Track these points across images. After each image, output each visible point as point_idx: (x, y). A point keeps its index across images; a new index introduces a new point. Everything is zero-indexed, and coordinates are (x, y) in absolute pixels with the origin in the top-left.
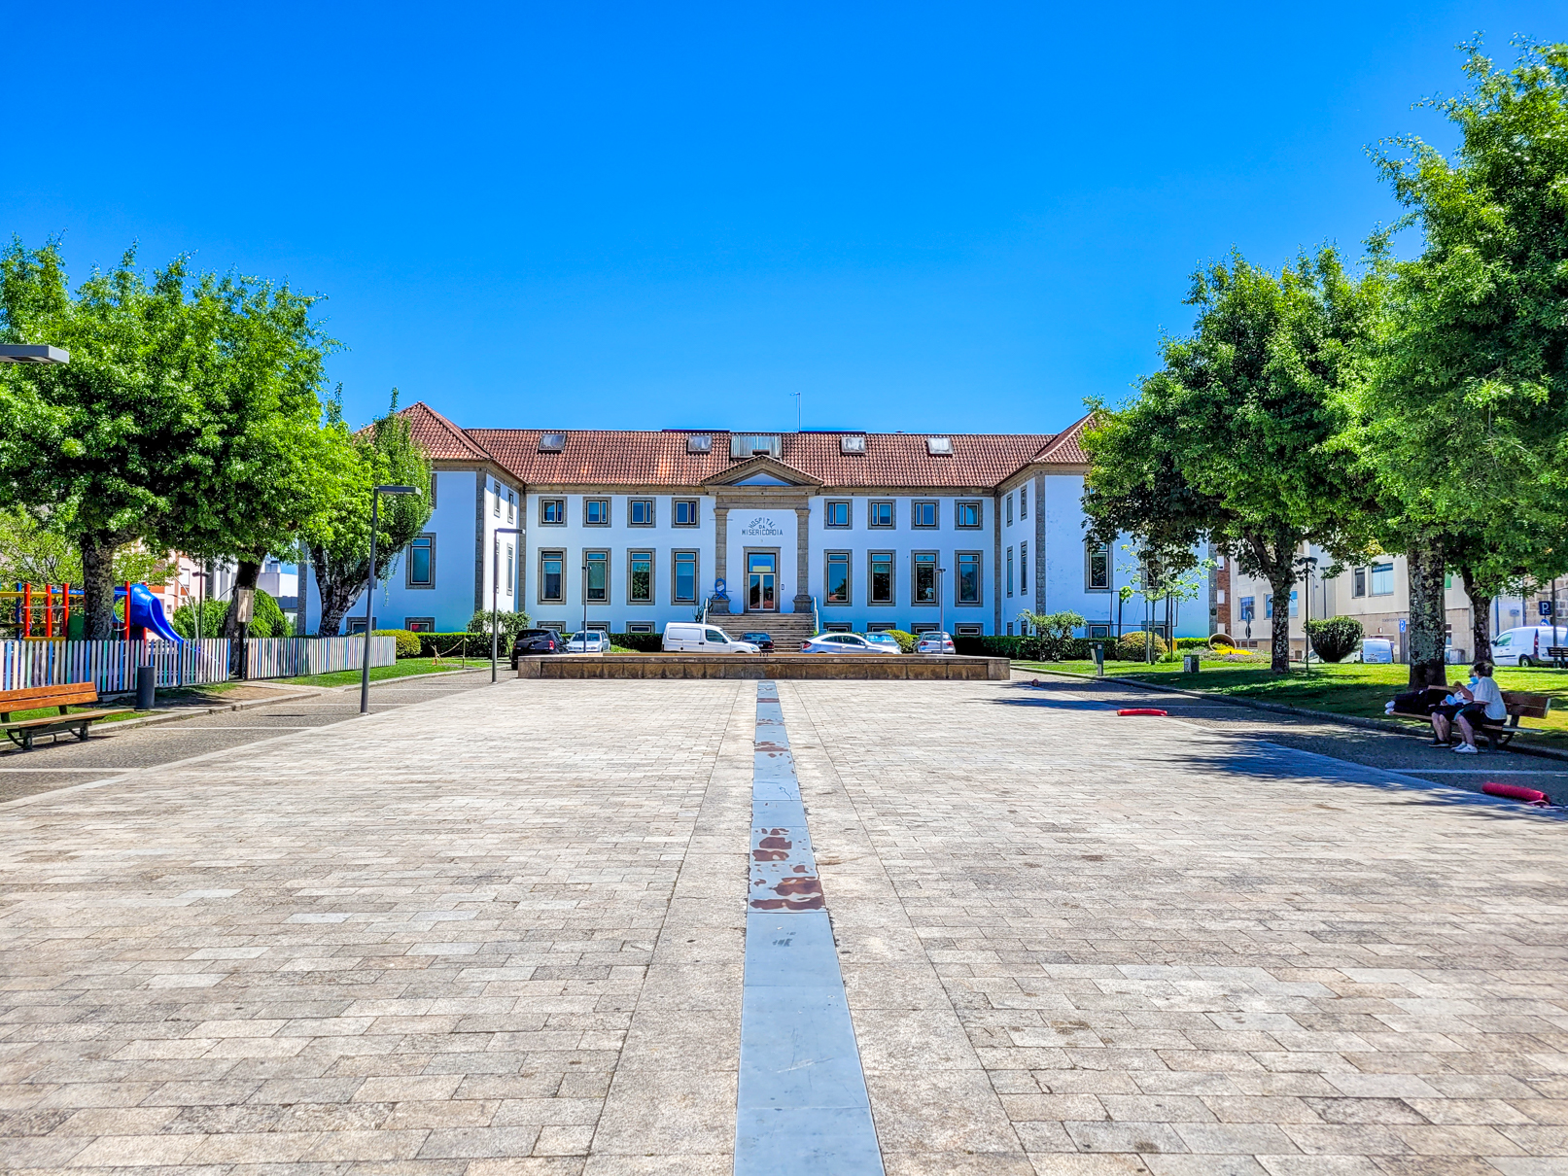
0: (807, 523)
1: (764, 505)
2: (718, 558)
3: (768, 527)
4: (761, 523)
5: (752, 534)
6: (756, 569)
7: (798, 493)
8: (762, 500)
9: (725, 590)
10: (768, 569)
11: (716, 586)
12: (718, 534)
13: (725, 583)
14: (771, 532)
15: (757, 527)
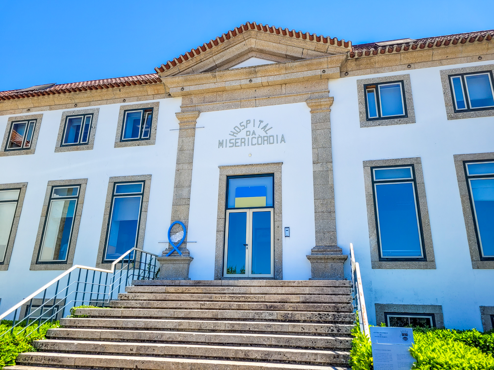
0: (327, 120)
1: (255, 101)
2: (178, 186)
3: (260, 132)
4: (250, 127)
5: (235, 145)
6: (240, 202)
7: (310, 74)
8: (251, 93)
9: (184, 241)
10: (261, 201)
11: (170, 233)
12: (181, 150)
13: (185, 229)
14: (267, 140)
15: (242, 134)
